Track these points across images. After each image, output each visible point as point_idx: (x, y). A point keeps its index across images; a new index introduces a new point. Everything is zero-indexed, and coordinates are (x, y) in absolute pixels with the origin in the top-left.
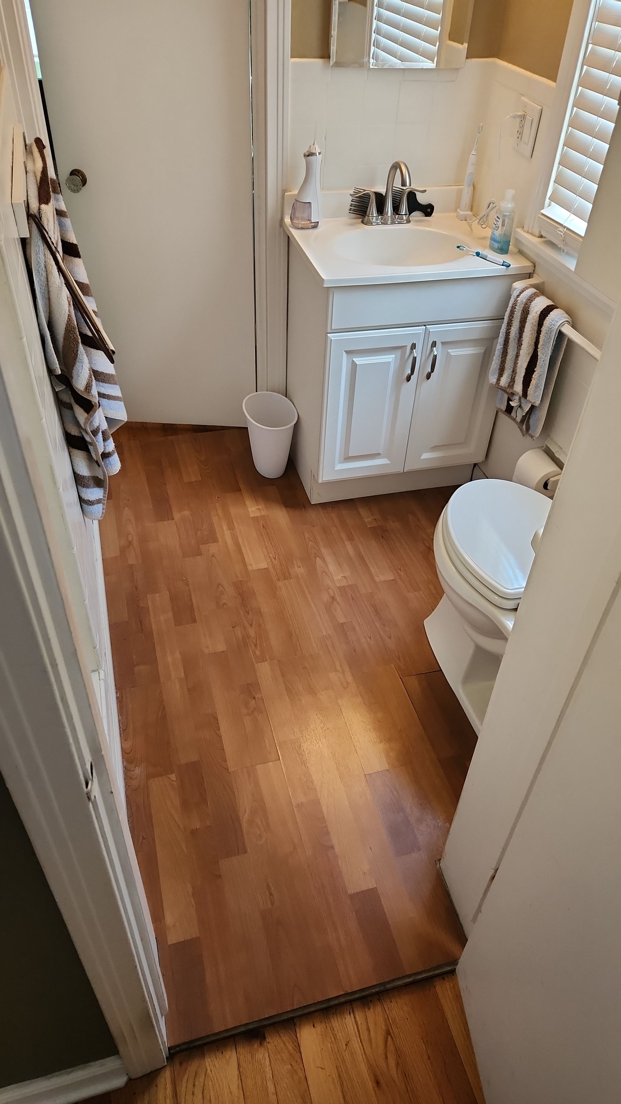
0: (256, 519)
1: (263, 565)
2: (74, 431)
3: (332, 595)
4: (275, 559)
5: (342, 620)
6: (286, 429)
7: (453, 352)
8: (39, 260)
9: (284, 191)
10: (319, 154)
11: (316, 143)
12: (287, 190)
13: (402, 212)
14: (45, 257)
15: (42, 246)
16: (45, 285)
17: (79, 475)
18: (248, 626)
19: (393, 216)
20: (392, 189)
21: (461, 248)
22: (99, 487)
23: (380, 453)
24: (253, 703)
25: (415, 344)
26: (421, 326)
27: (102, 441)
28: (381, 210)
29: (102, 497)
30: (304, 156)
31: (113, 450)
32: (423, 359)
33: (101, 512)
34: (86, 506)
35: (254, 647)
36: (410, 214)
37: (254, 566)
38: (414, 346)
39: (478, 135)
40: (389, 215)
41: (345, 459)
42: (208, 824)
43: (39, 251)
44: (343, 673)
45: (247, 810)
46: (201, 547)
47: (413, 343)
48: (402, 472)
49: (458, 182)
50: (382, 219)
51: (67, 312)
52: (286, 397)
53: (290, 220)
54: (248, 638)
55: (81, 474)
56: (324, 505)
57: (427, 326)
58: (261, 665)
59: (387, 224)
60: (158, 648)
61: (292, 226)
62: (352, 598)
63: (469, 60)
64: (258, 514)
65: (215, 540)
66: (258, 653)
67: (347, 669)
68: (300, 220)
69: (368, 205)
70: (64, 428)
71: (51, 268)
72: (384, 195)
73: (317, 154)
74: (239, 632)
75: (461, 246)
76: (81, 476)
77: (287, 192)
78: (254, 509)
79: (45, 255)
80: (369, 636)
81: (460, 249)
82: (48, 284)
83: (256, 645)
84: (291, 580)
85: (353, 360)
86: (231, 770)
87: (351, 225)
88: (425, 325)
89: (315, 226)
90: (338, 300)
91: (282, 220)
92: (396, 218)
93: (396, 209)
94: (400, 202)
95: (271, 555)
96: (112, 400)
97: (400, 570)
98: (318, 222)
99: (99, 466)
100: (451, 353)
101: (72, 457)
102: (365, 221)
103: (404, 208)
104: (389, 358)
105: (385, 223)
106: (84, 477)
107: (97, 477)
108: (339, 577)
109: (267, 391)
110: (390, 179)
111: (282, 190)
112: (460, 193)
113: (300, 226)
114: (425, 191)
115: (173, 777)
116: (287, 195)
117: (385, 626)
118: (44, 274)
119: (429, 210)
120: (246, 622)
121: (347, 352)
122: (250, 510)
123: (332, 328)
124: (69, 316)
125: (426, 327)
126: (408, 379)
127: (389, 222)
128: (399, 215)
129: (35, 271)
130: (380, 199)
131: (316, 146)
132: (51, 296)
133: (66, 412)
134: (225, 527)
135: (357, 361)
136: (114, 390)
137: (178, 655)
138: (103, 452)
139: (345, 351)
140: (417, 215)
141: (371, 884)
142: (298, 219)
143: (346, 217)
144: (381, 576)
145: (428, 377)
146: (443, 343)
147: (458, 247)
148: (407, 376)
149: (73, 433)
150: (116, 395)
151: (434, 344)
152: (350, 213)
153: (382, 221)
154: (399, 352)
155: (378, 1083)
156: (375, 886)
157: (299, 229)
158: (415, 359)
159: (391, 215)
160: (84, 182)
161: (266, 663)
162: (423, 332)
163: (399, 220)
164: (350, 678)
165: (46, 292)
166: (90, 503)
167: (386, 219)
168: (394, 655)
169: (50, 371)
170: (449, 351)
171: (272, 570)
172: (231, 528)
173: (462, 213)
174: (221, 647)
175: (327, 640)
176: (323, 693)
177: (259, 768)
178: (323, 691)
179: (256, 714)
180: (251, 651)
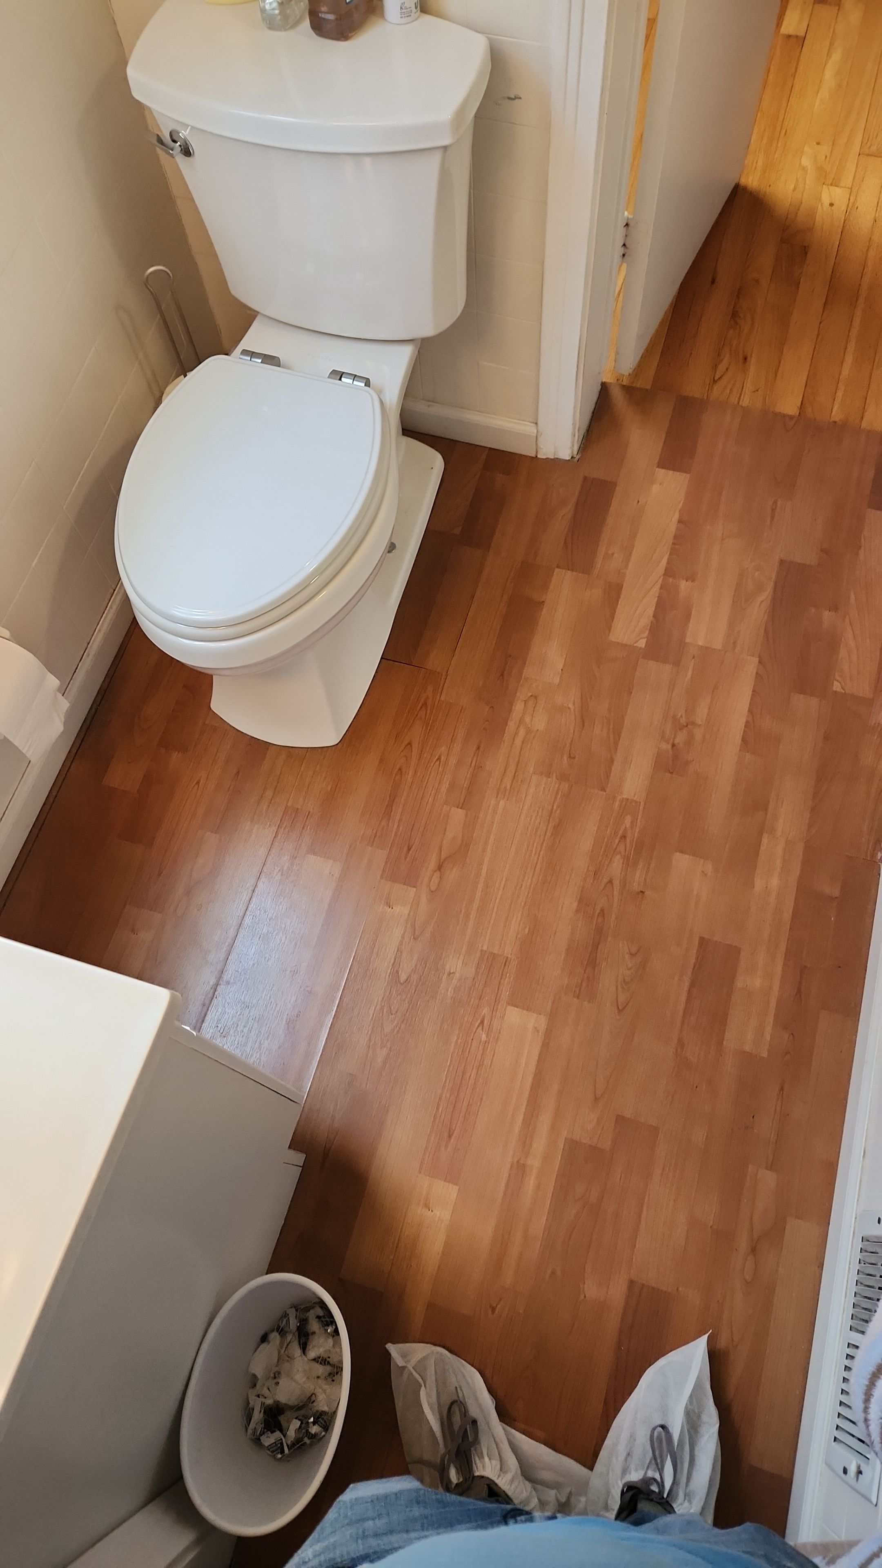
0: (453, 1173)
1: (514, 1016)
3: (437, 874)
4: (482, 1022)
5: (458, 815)
18: (616, 883)
24: (681, 738)
35: (629, 834)
37: (530, 1026)
42: (813, 610)
44: (521, 721)
45: (759, 603)
46: (608, 1145)
54: (628, 858)
58: (634, 797)
60: (787, 915)
62: (409, 849)
64: (439, 1187)
65: (571, 1149)
66: (628, 820)
67: (512, 725)
74: (638, 877)
78: (439, 1210)
83: (624, 837)
84: (485, 948)
86: (756, 660)
95: (484, 1037)
108: (399, 905)
115: (837, 687)
117: (400, 769)
120: (616, 893)
122: (449, 1210)
134: (531, 1181)
137: (759, 884)
141: (661, 473)
155: (745, 359)
156: (657, 469)
161: (625, 796)
164: (518, 707)
171: (505, 994)
172: (519, 1171)
174: (682, 861)
175: (506, 787)
176: (571, 706)
177: (718, 644)
178: (569, 708)
179: (683, 721)
180: (637, 830)
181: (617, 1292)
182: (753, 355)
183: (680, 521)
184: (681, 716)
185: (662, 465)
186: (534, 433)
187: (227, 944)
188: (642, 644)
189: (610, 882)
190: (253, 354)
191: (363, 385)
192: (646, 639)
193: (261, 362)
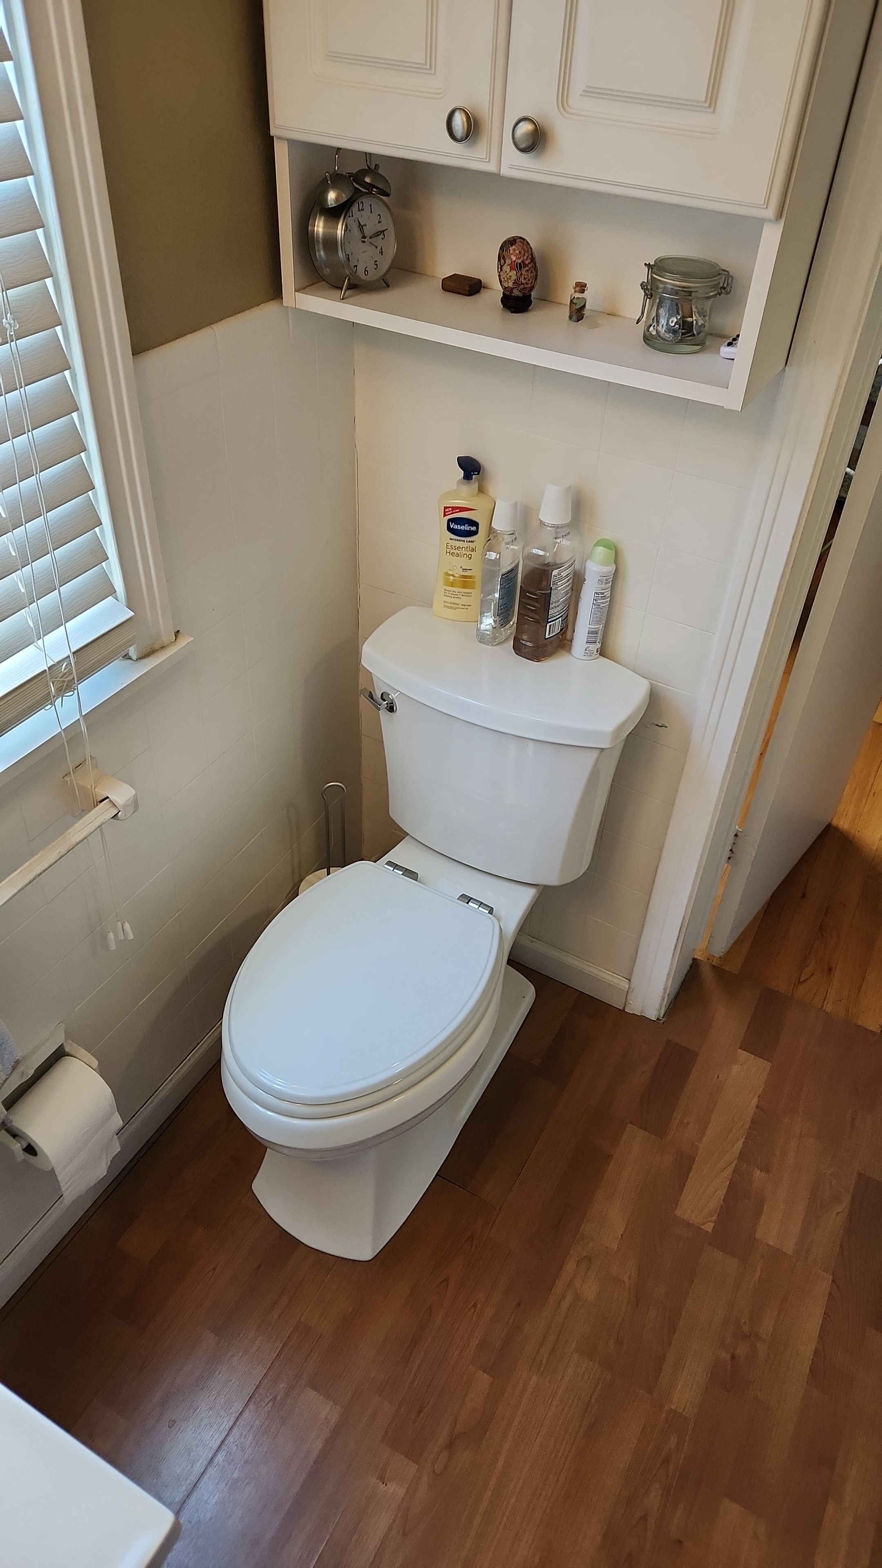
3: (446, 1453)
5: (483, 1380)
18: (651, 1521)
24: (742, 1350)
35: (673, 1459)
44: (570, 1284)
45: (835, 1214)
54: (668, 1491)
58: (684, 1410)
62: (420, 1412)
66: (674, 1440)
67: (560, 1285)
74: (677, 1519)
83: (667, 1461)
86: (828, 1277)
117: (430, 1308)
120: (649, 1534)
141: (742, 1054)
155: (830, 969)
156: (740, 1050)
161: (673, 1407)
164: (570, 1267)
168: (474, 1247)
174: (731, 1512)
175: (542, 1360)
176: (626, 1279)
177: (789, 1248)
178: (624, 1282)
179: (746, 1329)
180: (683, 1456)
182: (838, 968)
183: (757, 1107)
184: (745, 1323)
185: (745, 1046)
186: (626, 988)
187: (188, 1481)
188: (709, 1227)
189: (644, 1517)
190: (396, 866)
191: (487, 912)
192: (713, 1224)
193: (402, 874)
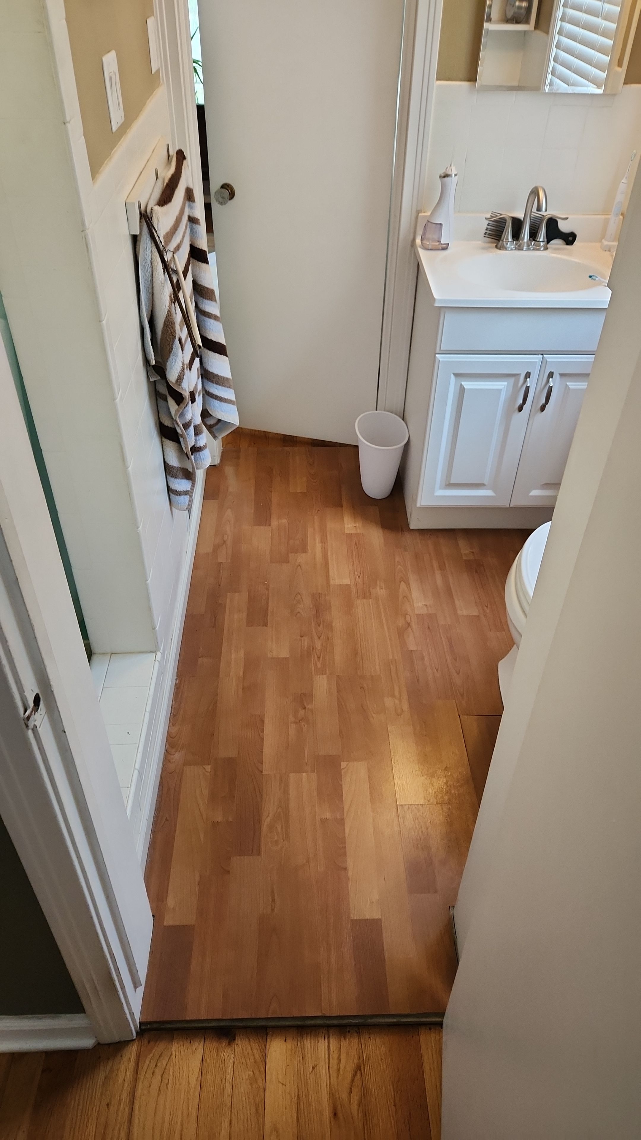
0: (350, 536)
1: (346, 581)
2: (167, 423)
3: (409, 621)
4: (359, 577)
5: (412, 647)
6: (392, 449)
7: (573, 385)
8: (146, 256)
9: (418, 212)
10: (455, 175)
11: (452, 165)
12: (421, 211)
13: (540, 239)
14: (152, 254)
15: (150, 243)
16: (149, 280)
17: (168, 464)
18: (316, 637)
19: (529, 242)
20: (531, 214)
21: (592, 277)
22: (187, 479)
23: (485, 483)
24: (302, 712)
25: (530, 373)
26: (538, 354)
27: (194, 435)
28: (516, 235)
29: (190, 490)
30: (440, 177)
31: (204, 446)
32: (538, 389)
33: (187, 503)
34: (173, 495)
35: (316, 659)
36: (548, 242)
37: (337, 581)
38: (528, 375)
39: (631, 162)
40: (525, 240)
41: (446, 485)
42: (230, 819)
43: (146, 248)
44: (400, 701)
45: (270, 815)
46: (290, 555)
47: (528, 372)
48: (508, 506)
49: (606, 211)
50: (516, 244)
51: (167, 307)
52: (403, 420)
53: (420, 241)
54: (313, 648)
55: (170, 464)
56: (422, 532)
57: (545, 356)
58: (319, 677)
59: (522, 250)
60: (225, 644)
61: (422, 247)
62: (429, 627)
63: (628, 86)
64: (353, 531)
65: (304, 550)
66: (319, 665)
67: (405, 696)
68: (431, 241)
69: (504, 230)
70: (159, 418)
71: (156, 264)
72: (522, 220)
73: (453, 175)
74: (306, 642)
75: (593, 276)
76: (170, 465)
77: (421, 213)
78: (350, 526)
79: (152, 252)
80: (437, 668)
81: (592, 279)
82: (152, 280)
83: (319, 658)
84: (370, 600)
85: (461, 384)
87: (483, 248)
88: (542, 354)
89: (445, 248)
90: (448, 320)
91: (414, 240)
92: (531, 244)
93: (533, 235)
94: (539, 227)
95: (356, 573)
96: (224, 402)
97: (487, 607)
98: (448, 244)
99: (189, 459)
100: (570, 386)
101: (164, 447)
102: (499, 246)
103: (542, 235)
104: (501, 385)
105: (520, 248)
106: (173, 467)
107: (187, 469)
108: (420, 605)
109: (385, 411)
110: (529, 204)
111: (416, 211)
112: (606, 222)
113: (430, 247)
114: (567, 218)
115: (208, 768)
116: (420, 216)
117: (456, 660)
118: (150, 270)
119: (571, 239)
120: (315, 634)
121: (456, 375)
122: (346, 526)
123: (442, 349)
124: (169, 311)
125: (543, 357)
126: (520, 409)
127: (525, 248)
128: (536, 241)
129: (141, 265)
130: (517, 225)
131: (453, 168)
132: (154, 292)
133: (161, 402)
134: (318, 539)
135: (465, 385)
136: (228, 394)
137: (242, 654)
138: (193, 446)
139: (453, 374)
140: (557, 243)
141: (376, 915)
142: (428, 240)
143: (481, 241)
144: (464, 611)
145: (543, 408)
146: (562, 375)
147: (590, 277)
148: (519, 406)
149: (166, 424)
150: (229, 398)
151: (551, 375)
152: (485, 237)
153: (517, 246)
154: (512, 380)
155: (335, 1114)
156: (380, 917)
157: (428, 250)
158: (528, 388)
159: (527, 242)
160: (232, 195)
161: (325, 676)
162: (540, 360)
163: (534, 247)
164: (405, 706)
165: (150, 287)
166: (178, 493)
167: (522, 246)
168: (458, 692)
169: (146, 361)
170: (568, 383)
171: (353, 588)
172: (324, 541)
173: (606, 243)
174: (284, 654)
175: (392, 664)
176: (374, 715)
177: (292, 776)
178: (375, 714)
179: (303, 723)
180: (312, 662)
181: (275, 523)
184: (304, 726)
188: (343, 764)
189: (319, 638)
192: (342, 768)
